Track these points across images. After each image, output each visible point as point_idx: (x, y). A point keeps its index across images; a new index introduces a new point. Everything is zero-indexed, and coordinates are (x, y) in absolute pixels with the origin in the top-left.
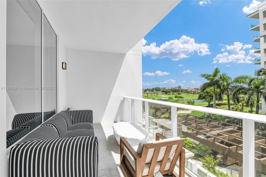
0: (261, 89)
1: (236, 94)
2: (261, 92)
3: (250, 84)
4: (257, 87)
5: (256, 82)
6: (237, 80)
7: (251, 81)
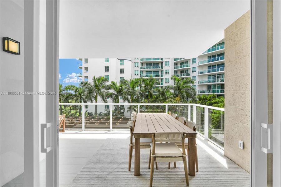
0: (82, 96)
1: (67, 100)
2: (82, 98)
3: (76, 92)
4: (80, 94)
5: (79, 90)
6: (67, 88)
7: (77, 89)
